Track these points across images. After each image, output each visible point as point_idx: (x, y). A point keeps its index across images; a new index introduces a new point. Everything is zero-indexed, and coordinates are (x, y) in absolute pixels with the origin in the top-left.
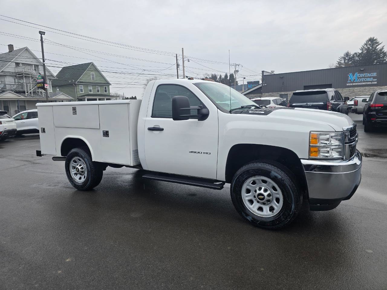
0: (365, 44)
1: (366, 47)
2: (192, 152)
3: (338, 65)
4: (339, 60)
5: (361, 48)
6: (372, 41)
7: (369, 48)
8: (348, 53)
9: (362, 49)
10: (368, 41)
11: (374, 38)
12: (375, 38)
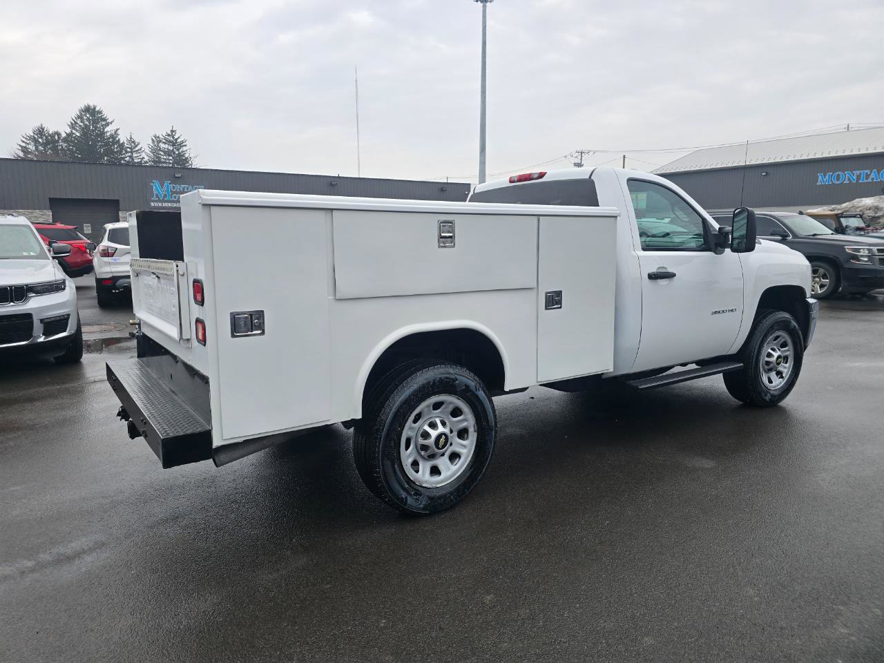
0: (79, 117)
1: (82, 124)
2: (716, 312)
3: (21, 154)
4: (23, 142)
5: (70, 124)
6: (92, 114)
7: (86, 125)
8: (43, 129)
9: (73, 126)
10: (83, 111)
11: (95, 108)
12: (97, 109)
